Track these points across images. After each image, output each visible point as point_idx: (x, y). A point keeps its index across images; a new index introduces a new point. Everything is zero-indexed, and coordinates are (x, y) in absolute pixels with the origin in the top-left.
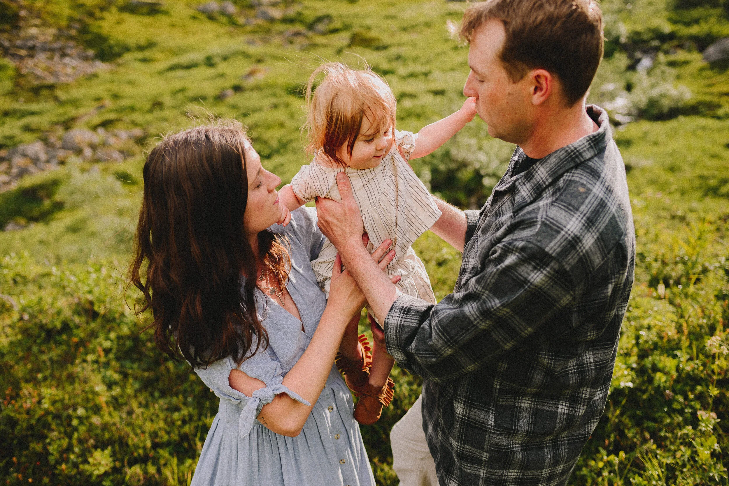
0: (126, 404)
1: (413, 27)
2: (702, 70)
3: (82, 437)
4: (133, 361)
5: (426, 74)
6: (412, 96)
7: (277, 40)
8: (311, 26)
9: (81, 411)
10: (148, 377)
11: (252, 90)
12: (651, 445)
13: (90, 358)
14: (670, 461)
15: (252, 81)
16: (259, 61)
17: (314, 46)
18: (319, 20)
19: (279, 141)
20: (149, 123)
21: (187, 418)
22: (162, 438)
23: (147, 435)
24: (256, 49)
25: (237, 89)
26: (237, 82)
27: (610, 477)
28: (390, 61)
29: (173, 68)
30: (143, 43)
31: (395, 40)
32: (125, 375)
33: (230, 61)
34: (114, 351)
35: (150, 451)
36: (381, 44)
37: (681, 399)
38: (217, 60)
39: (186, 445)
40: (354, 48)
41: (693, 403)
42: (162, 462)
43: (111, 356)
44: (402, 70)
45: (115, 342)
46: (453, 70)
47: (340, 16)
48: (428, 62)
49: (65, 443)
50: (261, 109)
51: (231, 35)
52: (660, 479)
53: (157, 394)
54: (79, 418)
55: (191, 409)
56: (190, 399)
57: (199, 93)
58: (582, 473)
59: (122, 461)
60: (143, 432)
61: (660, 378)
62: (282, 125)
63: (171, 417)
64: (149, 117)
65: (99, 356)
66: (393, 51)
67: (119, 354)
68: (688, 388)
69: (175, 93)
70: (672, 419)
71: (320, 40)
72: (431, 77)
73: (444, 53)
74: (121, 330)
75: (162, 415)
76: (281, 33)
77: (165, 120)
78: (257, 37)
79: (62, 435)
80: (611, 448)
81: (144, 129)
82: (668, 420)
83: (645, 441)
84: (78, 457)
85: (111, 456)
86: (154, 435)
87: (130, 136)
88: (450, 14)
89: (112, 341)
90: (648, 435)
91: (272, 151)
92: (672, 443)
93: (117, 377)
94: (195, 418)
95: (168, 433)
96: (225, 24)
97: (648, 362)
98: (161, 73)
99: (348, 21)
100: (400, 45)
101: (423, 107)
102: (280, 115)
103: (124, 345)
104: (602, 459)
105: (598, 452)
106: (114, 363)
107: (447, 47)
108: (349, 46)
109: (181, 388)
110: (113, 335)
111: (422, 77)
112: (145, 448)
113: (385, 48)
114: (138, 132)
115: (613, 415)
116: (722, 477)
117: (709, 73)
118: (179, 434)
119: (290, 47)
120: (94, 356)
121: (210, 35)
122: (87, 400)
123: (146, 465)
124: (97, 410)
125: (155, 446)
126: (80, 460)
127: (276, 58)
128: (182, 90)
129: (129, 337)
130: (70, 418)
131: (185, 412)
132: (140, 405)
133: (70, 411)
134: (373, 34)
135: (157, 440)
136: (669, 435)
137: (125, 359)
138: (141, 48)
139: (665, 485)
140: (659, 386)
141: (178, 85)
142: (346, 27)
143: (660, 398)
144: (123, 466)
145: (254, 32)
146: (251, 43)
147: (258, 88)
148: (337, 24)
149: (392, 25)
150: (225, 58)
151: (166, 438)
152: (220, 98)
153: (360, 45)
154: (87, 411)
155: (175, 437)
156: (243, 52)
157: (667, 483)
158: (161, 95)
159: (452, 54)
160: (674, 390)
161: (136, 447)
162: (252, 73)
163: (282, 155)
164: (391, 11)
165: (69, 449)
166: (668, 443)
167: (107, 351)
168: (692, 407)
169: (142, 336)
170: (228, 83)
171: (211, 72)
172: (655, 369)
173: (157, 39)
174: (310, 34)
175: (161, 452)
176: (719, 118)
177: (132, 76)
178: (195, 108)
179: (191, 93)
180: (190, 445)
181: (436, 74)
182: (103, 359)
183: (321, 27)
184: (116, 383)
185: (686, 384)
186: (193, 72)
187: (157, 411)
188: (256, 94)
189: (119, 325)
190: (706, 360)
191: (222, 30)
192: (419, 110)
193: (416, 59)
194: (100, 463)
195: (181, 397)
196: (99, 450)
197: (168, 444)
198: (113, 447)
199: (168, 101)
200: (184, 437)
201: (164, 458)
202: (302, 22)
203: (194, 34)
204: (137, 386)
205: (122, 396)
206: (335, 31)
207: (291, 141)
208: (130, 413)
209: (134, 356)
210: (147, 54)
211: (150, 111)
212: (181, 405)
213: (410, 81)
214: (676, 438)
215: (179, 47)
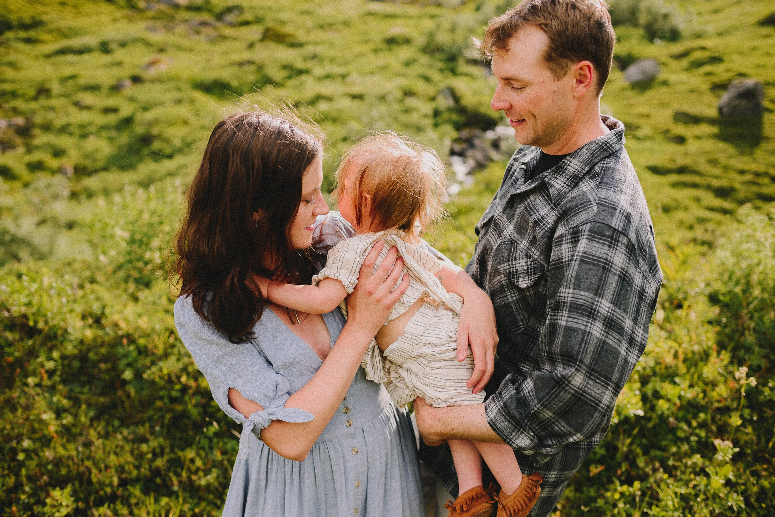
0: (81, 434)
1: (331, 25)
2: (623, 89)
3: (32, 473)
4: (83, 385)
5: (344, 77)
6: (329, 99)
7: (181, 29)
8: (219, 17)
9: (26, 443)
10: (103, 404)
11: (153, 81)
12: (661, 474)
13: (31, 381)
14: (683, 490)
15: (152, 73)
16: (162, 50)
17: (224, 38)
18: (229, 10)
19: (183, 140)
20: (33, 112)
21: (158, 450)
22: (130, 473)
23: (113, 470)
24: (158, 37)
25: (136, 79)
26: (136, 72)
27: (626, 509)
28: (305, 59)
29: (62, 52)
30: (27, 20)
31: (312, 37)
32: (76, 401)
33: (129, 48)
34: (59, 373)
35: (118, 488)
36: (296, 42)
37: (685, 427)
38: (113, 46)
39: (158, 481)
40: (266, 43)
41: (697, 431)
42: (133, 501)
43: (57, 378)
44: (318, 71)
45: (60, 362)
46: (372, 73)
47: (252, 8)
48: (346, 63)
49: (11, 480)
50: (162, 104)
51: (130, 20)
52: (676, 510)
53: (116, 423)
54: (25, 451)
55: (161, 440)
56: (157, 428)
57: (93, 82)
58: (597, 505)
59: (86, 501)
60: (107, 467)
61: (662, 405)
62: (186, 123)
63: (138, 448)
64: (33, 105)
65: (42, 379)
66: (309, 49)
67: (64, 376)
68: (690, 416)
69: (64, 80)
70: (679, 448)
71: (229, 32)
72: (348, 80)
73: (363, 55)
74: (66, 349)
75: (127, 447)
76: (186, 21)
77: (52, 109)
78: (159, 24)
79: (6, 472)
80: (623, 478)
81: (27, 119)
82: (674, 449)
83: (655, 470)
84: (30, 496)
85: (71, 496)
86: (121, 469)
87: (10, 126)
88: (370, 14)
89: (55, 361)
90: (657, 465)
91: (174, 151)
92: (683, 473)
93: (65, 402)
94: (167, 450)
95: (138, 467)
96: (122, 7)
97: (649, 389)
98: (48, 56)
99: (260, 13)
100: (316, 43)
101: (340, 111)
102: (183, 111)
103: (69, 365)
104: (615, 490)
105: (612, 482)
106: (60, 387)
107: (366, 48)
108: (263, 40)
109: (146, 416)
110: (56, 354)
111: (340, 79)
112: (111, 485)
113: (300, 45)
114: (20, 121)
115: (623, 445)
116: (740, 507)
117: (629, 93)
118: (150, 470)
119: (195, 38)
120: (36, 379)
121: (105, 18)
122: (33, 430)
123: (114, 504)
124: (46, 441)
125: (123, 483)
126: (32, 501)
127: (179, 48)
128: (73, 77)
129: (75, 357)
130: (14, 452)
131: (154, 443)
132: (100, 436)
133: (14, 444)
134: (288, 29)
135: (124, 476)
136: (678, 464)
137: (72, 382)
138: (25, 27)
139: (681, 515)
140: (662, 415)
141: (68, 71)
142: (258, 20)
143: (664, 426)
144: (88, 507)
145: (155, 18)
146: (153, 29)
147: (160, 80)
148: (248, 16)
149: (308, 21)
150: (123, 45)
151: (135, 473)
152: (116, 88)
153: (273, 40)
154: (34, 443)
155: (145, 471)
156: (144, 40)
157: (683, 513)
158: (48, 80)
159: (372, 57)
160: (677, 419)
161: (102, 485)
162: (153, 63)
163: (186, 155)
164: (307, 6)
165: (18, 487)
166: (678, 473)
167: (51, 373)
168: (697, 435)
169: (91, 355)
170: (126, 72)
171: (106, 59)
172: (657, 395)
173: (45, 18)
174: (219, 24)
175: (131, 489)
176: (638, 139)
177: (13, 57)
178: (87, 98)
179: (82, 81)
180: (164, 481)
181: (355, 77)
182: (47, 382)
183: (230, 18)
184: (64, 410)
185: (688, 412)
186: (86, 57)
187: (121, 443)
188: (158, 87)
189: (62, 343)
190: (706, 387)
191: (120, 14)
192: (334, 114)
193: (333, 60)
194: (61, 505)
195: (147, 425)
196: (58, 489)
197: (137, 480)
198: (73, 485)
199: (56, 88)
200: (156, 472)
201: (135, 496)
202: (210, 11)
203: (87, 15)
204: (92, 413)
205: (74, 425)
206: (246, 23)
207: (196, 140)
208: (88, 444)
209: (84, 378)
210: (32, 34)
211: (35, 98)
212: (148, 436)
213: (327, 82)
214: (686, 466)
215: (70, 29)
